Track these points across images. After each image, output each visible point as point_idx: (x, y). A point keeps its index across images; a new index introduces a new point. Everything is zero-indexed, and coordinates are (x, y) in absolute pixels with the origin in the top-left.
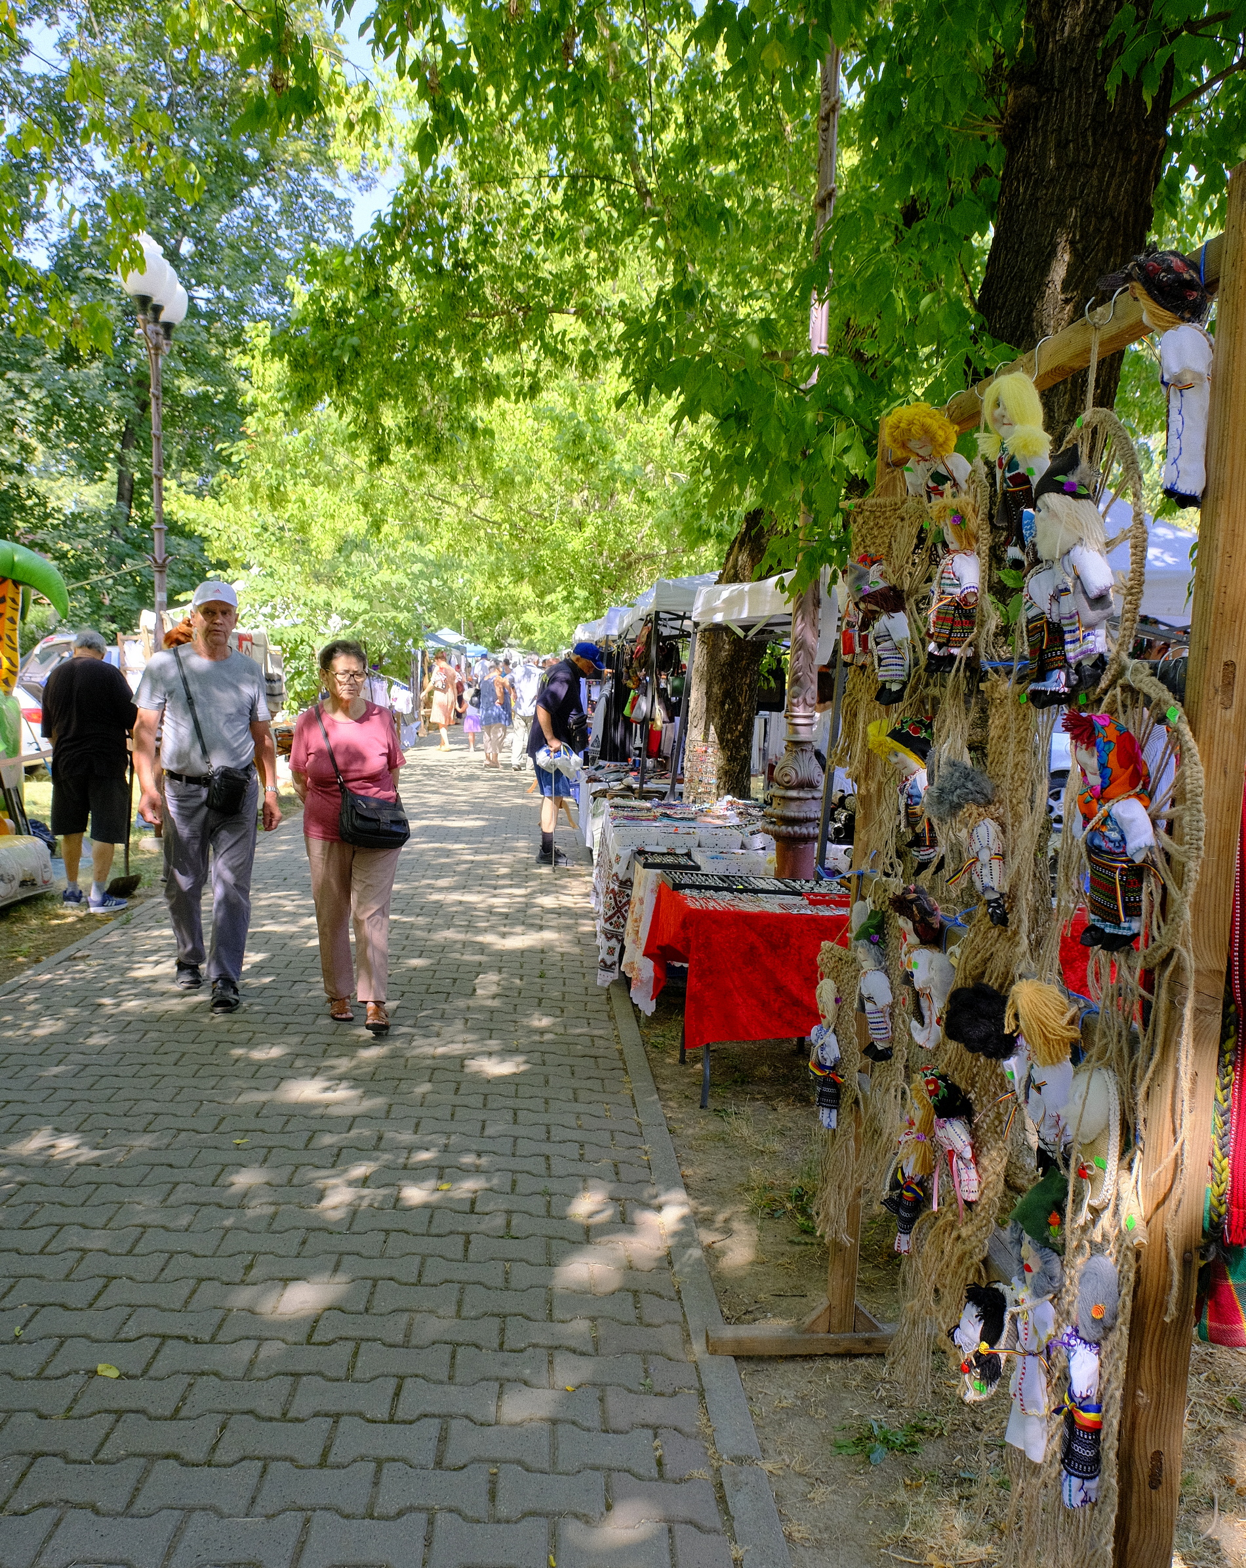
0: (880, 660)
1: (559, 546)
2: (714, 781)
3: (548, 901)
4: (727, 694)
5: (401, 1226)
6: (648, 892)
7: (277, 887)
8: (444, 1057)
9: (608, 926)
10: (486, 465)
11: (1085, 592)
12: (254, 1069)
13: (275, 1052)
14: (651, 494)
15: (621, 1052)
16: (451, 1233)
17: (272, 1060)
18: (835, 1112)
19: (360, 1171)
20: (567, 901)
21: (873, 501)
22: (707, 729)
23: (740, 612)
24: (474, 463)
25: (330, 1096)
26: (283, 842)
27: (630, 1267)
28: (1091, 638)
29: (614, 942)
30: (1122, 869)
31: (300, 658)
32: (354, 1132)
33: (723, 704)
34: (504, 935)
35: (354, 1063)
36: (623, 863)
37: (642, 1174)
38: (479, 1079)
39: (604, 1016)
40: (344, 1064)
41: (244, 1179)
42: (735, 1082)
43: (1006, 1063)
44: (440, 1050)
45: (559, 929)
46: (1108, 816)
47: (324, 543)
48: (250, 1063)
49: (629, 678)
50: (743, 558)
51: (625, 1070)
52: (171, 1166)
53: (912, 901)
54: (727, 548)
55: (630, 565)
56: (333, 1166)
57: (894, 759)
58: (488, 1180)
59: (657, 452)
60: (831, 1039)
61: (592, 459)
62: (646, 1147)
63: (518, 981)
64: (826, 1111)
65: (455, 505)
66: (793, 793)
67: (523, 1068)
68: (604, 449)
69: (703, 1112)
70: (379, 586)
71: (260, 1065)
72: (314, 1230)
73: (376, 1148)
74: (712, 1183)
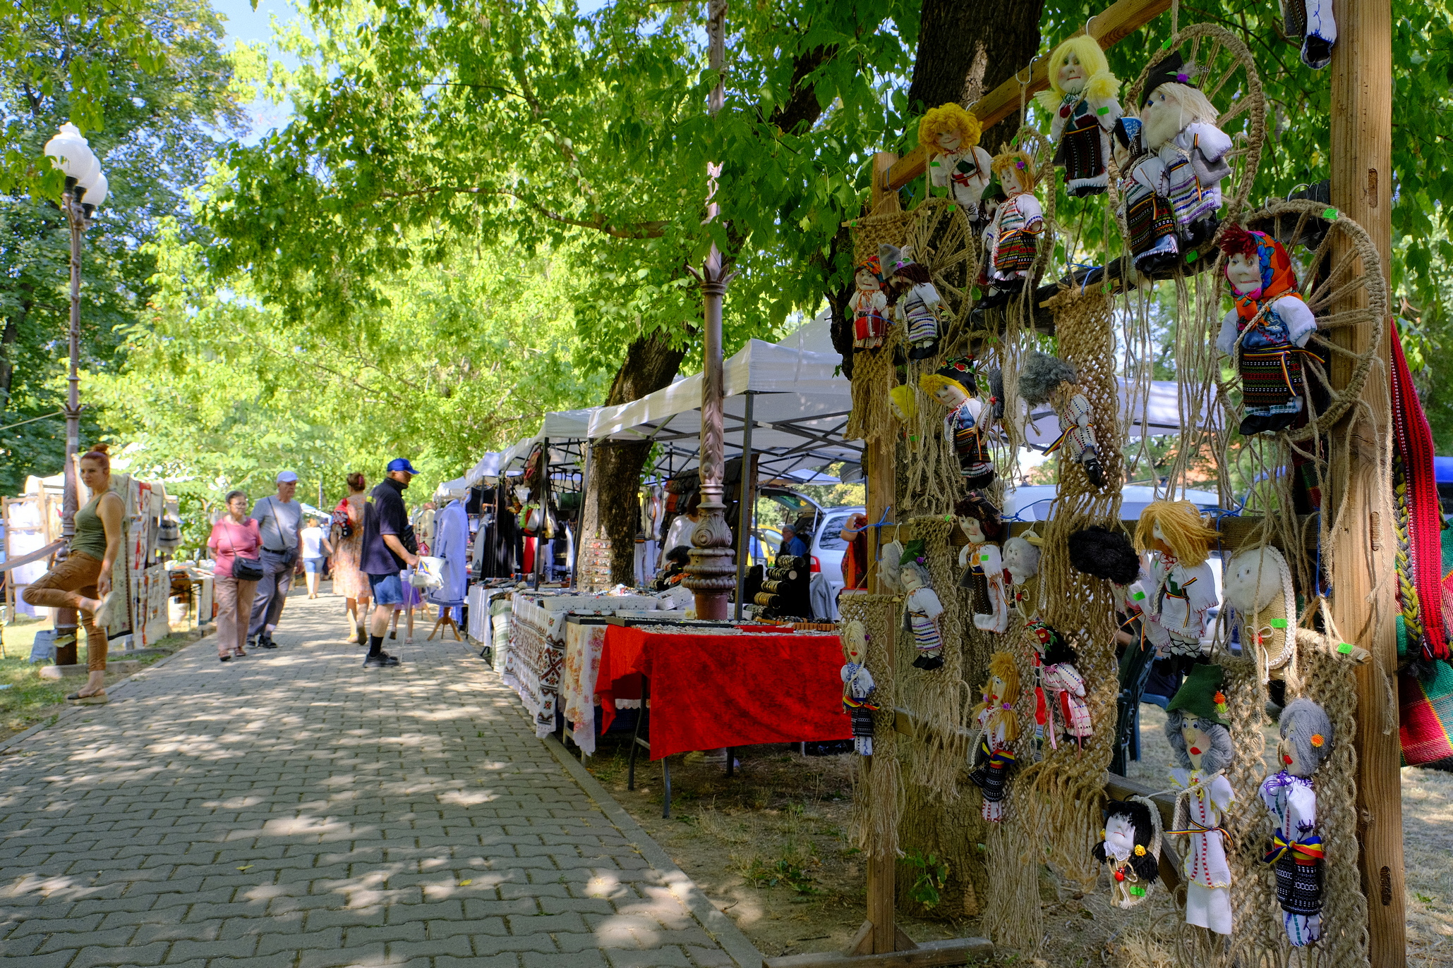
0: (910, 324)
1: (430, 409)
2: (607, 571)
3: (460, 687)
4: (615, 501)
5: (436, 915)
6: (586, 644)
7: (198, 691)
8: (414, 794)
9: (544, 682)
10: (373, 336)
11: (1204, 158)
12: (233, 815)
13: (249, 802)
14: (515, 363)
15: (576, 783)
16: (487, 916)
17: (249, 808)
18: (869, 740)
19: (377, 877)
20: (477, 687)
22: (599, 527)
23: (642, 417)
24: (364, 336)
25: (317, 828)
26: (188, 662)
27: (662, 928)
28: (1210, 195)
29: (550, 697)
31: (190, 511)
32: (356, 851)
33: (610, 509)
34: (432, 711)
35: (331, 804)
36: (556, 625)
37: (641, 863)
38: (455, 807)
39: (549, 760)
40: (322, 805)
41: (260, 894)
42: (685, 798)
43: (1132, 587)
44: (410, 790)
45: (478, 705)
46: (1269, 313)
47: (213, 413)
48: (229, 812)
49: (511, 504)
50: (628, 386)
51: (587, 795)
52: (178, 892)
53: (977, 503)
54: (613, 376)
55: (491, 427)
56: (348, 877)
58: (503, 875)
59: (520, 329)
60: (863, 673)
61: (465, 335)
62: (634, 845)
63: (459, 740)
64: (862, 740)
65: (341, 375)
66: (709, 552)
67: (493, 797)
68: (475, 327)
69: (666, 821)
70: (266, 447)
71: (238, 814)
72: (349, 927)
73: (385, 861)
74: (702, 869)
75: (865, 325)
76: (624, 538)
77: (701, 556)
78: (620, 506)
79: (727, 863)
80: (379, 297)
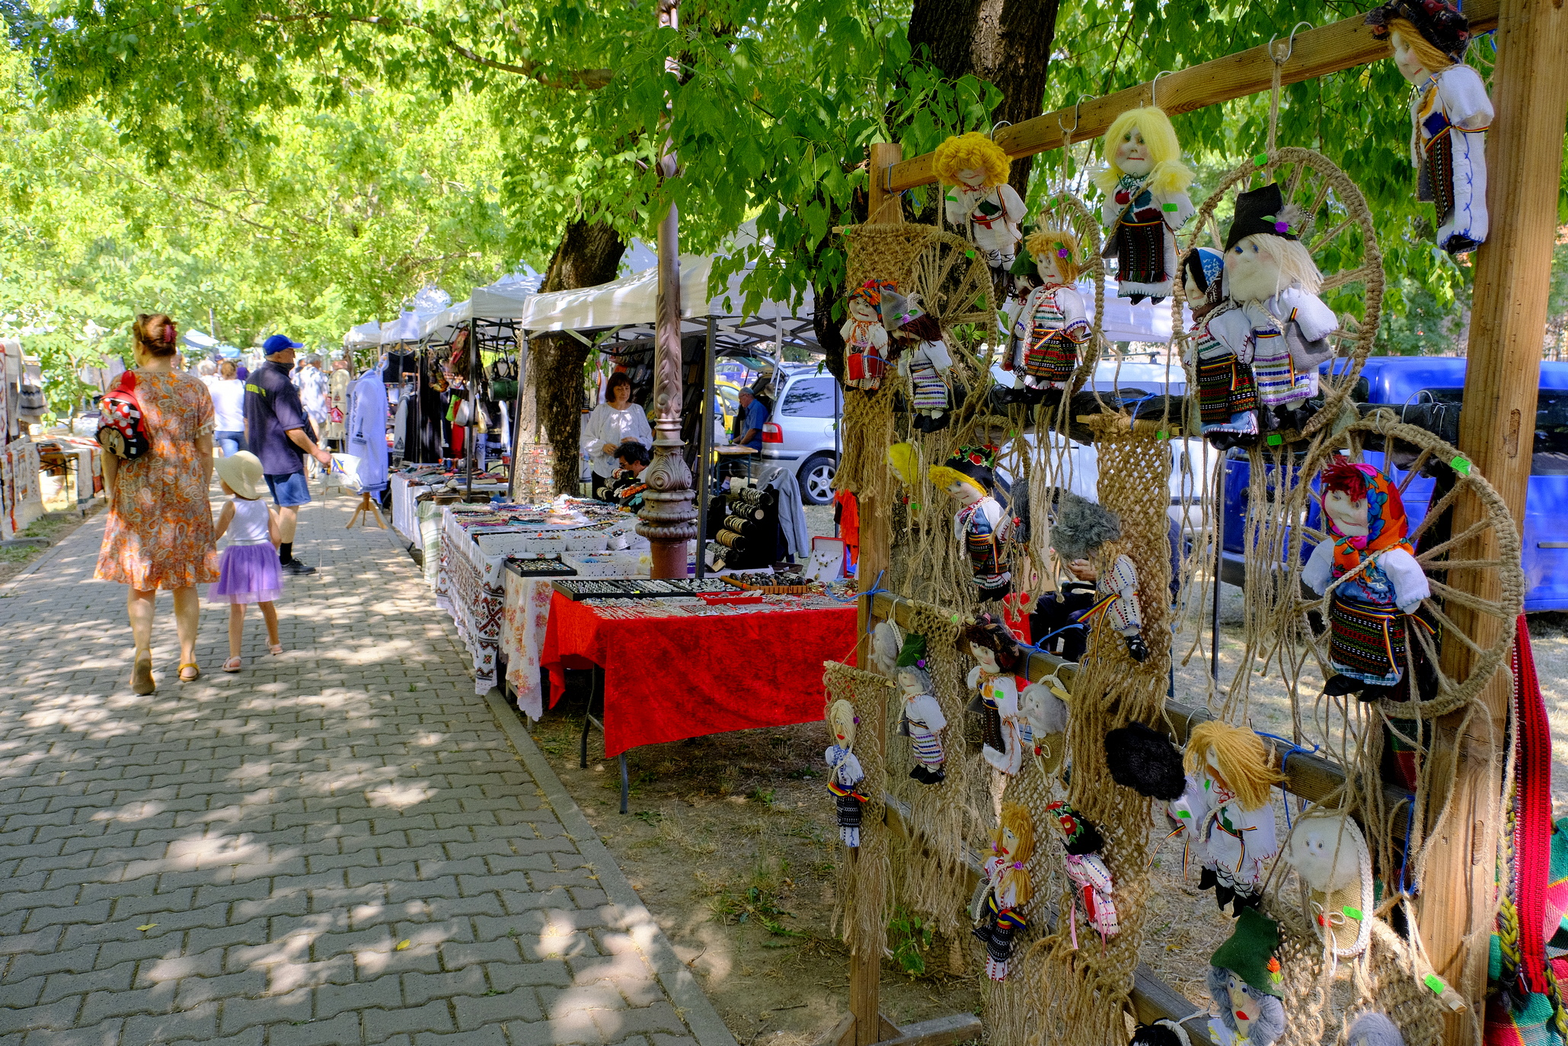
0: (915, 386)
1: (336, 252)
2: (550, 481)
3: (385, 608)
4: (555, 398)
5: (372, 1001)
6: (529, 599)
7: (81, 617)
8: (342, 792)
9: (482, 635)
10: (260, 172)
11: (1301, 335)
12: (131, 834)
13: (148, 810)
14: (432, 202)
15: (522, 763)
16: (430, 999)
17: (147, 820)
18: (856, 830)
19: (301, 940)
20: (406, 606)
21: (871, 227)
22: (538, 431)
23: (584, 320)
24: (248, 169)
25: (230, 855)
26: (69, 565)
27: (626, 1005)
28: (1305, 381)
29: (490, 651)
30: (1390, 620)
31: (55, 367)
32: (278, 894)
33: (551, 407)
34: (355, 649)
35: (245, 811)
36: (494, 571)
37: (597, 896)
38: (387, 811)
39: (490, 726)
40: (232, 813)
41: (166, 971)
42: (643, 781)
43: (1177, 803)
44: (336, 785)
45: (407, 636)
46: (1373, 568)
47: (72, 247)
48: (124, 828)
49: (436, 381)
50: (567, 268)
51: (534, 782)
52: (69, 972)
53: (993, 631)
54: (550, 256)
55: (408, 269)
56: (268, 940)
57: (955, 489)
58: (447, 929)
59: (437, 162)
60: (851, 759)
61: (372, 168)
62: (589, 865)
63: (388, 698)
64: (848, 830)
65: (224, 210)
66: (666, 496)
67: (431, 793)
68: (383, 157)
69: (624, 816)
70: (141, 291)
71: (136, 830)
72: (272, 1024)
73: (310, 911)
74: (665, 895)
75: (860, 364)
76: (567, 438)
77: (657, 501)
78: (562, 403)
79: (691, 886)
80: (264, 133)
